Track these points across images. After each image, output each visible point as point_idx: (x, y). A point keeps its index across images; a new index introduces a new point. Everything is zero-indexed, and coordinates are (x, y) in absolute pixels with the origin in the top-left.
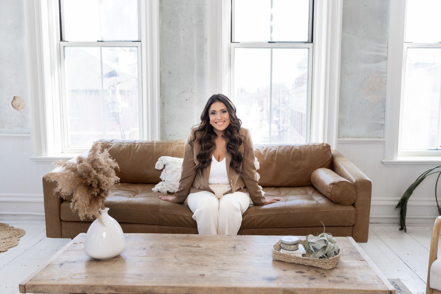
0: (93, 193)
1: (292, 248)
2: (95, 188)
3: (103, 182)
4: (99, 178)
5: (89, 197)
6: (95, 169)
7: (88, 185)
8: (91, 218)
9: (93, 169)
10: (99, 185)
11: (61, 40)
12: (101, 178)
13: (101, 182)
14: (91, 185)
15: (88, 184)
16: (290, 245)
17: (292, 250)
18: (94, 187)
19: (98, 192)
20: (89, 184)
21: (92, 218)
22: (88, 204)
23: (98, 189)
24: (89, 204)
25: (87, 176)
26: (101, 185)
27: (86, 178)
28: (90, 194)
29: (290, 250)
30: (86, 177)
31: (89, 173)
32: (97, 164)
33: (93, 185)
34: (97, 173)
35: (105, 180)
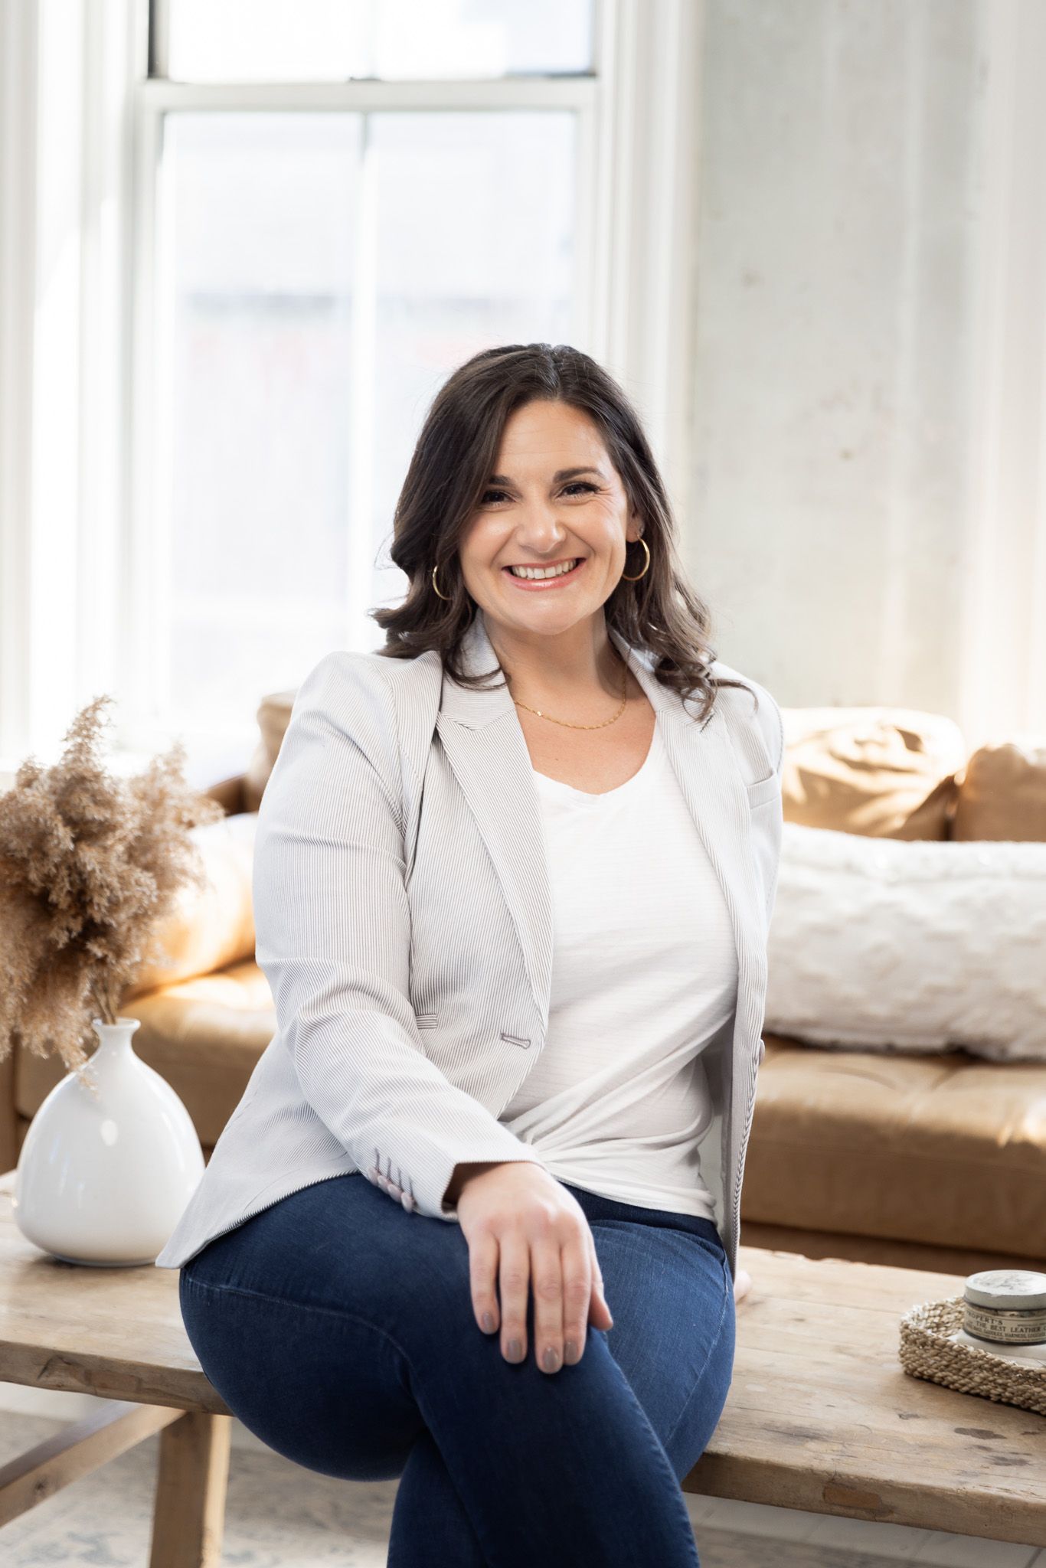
0: (53, 934)
1: (1008, 1331)
2: (63, 912)
3: (101, 886)
4: (85, 865)
5: (32, 954)
6: (70, 822)
7: (31, 893)
8: (36, 1052)
9: (59, 820)
10: (81, 897)
11: (152, 70)
12: (89, 868)
13: (92, 886)
14: (45, 894)
15: (30, 888)
16: (996, 1311)
17: (1004, 1339)
18: (55, 906)
19: (70, 931)
20: (35, 891)
21: (45, 1056)
22: (21, 979)
23: (74, 917)
24: (27, 981)
25: (30, 851)
26: (91, 901)
27: (25, 861)
28: (42, 936)
29: (997, 1338)
30: (25, 854)
31: (40, 839)
32: (86, 800)
33: (53, 897)
34: (75, 841)
35: (109, 879)
